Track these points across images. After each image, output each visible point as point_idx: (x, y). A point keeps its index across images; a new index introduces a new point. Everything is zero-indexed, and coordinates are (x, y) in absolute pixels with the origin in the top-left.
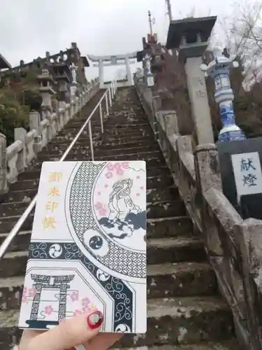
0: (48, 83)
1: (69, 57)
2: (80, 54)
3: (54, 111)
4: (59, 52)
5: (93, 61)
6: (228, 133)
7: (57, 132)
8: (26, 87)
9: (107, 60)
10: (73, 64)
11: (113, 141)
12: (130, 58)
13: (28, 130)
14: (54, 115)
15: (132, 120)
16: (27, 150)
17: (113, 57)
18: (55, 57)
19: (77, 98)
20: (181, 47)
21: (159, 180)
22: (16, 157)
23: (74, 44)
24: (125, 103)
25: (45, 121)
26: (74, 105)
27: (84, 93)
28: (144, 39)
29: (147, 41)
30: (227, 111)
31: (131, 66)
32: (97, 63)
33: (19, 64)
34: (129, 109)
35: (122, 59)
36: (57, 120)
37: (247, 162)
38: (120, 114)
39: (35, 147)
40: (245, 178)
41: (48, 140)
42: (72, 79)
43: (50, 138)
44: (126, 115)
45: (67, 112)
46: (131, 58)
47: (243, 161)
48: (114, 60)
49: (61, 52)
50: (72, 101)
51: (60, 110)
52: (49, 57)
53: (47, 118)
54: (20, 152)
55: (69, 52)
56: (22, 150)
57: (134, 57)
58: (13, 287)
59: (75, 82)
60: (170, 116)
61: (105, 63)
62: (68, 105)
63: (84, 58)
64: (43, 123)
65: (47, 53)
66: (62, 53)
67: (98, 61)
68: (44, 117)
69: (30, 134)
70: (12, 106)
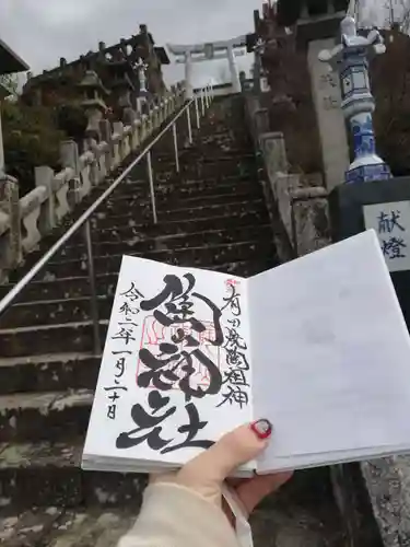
0: (96, 94)
1: (134, 48)
2: (153, 43)
3: (104, 139)
4: (119, 42)
5: (176, 54)
6: (361, 167)
7: (109, 171)
8: (63, 102)
9: (198, 52)
10: (140, 60)
11: (191, 186)
12: (235, 46)
13: (58, 169)
14: (103, 144)
15: (227, 149)
16: (56, 201)
17: (209, 45)
18: (112, 50)
19: (144, 116)
20: (300, 22)
21: (252, 247)
22: (36, 213)
23: (143, 27)
24: (221, 122)
25: (88, 155)
26: (140, 128)
27: (156, 108)
28: (256, 13)
29: (261, 17)
30: (363, 131)
31: (236, 60)
32: (182, 57)
33: (58, 65)
34: (227, 131)
35: (222, 48)
36: (109, 152)
37: (391, 217)
38: (210, 139)
39: (69, 196)
40: (386, 245)
41: (93, 185)
42: (138, 86)
43: (97, 181)
44: (219, 142)
45: (127, 140)
46: (238, 46)
47: (383, 215)
48: (209, 50)
49: (122, 40)
50: (136, 122)
51: (115, 135)
52: (103, 50)
53: (91, 149)
54: (44, 205)
55: (135, 41)
56: (47, 201)
57: (242, 45)
58: (6, 410)
59: (143, 89)
60: (274, 141)
61: (194, 56)
62: (127, 128)
63: (161, 50)
64: (83, 158)
65: (101, 44)
66: (124, 43)
67: (184, 53)
68: (85, 149)
69: (60, 176)
70: (36, 132)
